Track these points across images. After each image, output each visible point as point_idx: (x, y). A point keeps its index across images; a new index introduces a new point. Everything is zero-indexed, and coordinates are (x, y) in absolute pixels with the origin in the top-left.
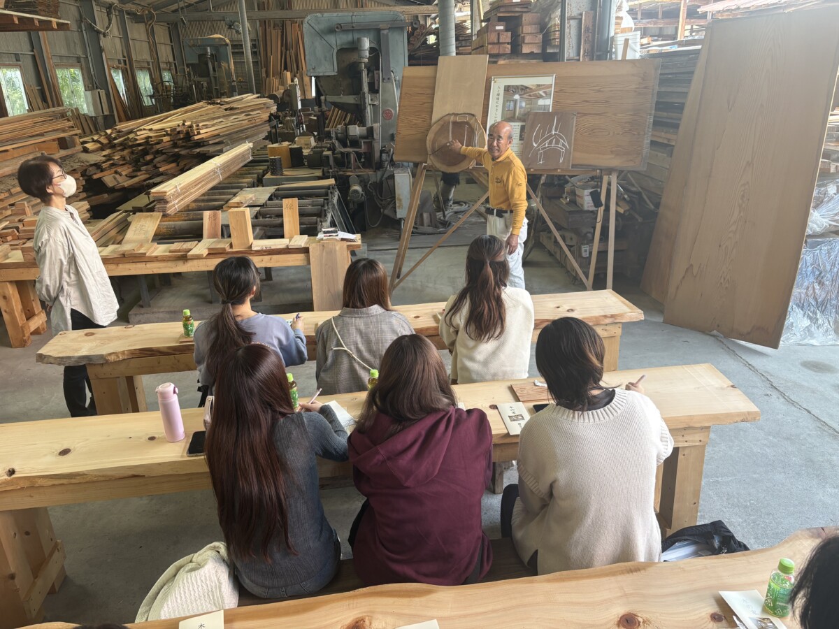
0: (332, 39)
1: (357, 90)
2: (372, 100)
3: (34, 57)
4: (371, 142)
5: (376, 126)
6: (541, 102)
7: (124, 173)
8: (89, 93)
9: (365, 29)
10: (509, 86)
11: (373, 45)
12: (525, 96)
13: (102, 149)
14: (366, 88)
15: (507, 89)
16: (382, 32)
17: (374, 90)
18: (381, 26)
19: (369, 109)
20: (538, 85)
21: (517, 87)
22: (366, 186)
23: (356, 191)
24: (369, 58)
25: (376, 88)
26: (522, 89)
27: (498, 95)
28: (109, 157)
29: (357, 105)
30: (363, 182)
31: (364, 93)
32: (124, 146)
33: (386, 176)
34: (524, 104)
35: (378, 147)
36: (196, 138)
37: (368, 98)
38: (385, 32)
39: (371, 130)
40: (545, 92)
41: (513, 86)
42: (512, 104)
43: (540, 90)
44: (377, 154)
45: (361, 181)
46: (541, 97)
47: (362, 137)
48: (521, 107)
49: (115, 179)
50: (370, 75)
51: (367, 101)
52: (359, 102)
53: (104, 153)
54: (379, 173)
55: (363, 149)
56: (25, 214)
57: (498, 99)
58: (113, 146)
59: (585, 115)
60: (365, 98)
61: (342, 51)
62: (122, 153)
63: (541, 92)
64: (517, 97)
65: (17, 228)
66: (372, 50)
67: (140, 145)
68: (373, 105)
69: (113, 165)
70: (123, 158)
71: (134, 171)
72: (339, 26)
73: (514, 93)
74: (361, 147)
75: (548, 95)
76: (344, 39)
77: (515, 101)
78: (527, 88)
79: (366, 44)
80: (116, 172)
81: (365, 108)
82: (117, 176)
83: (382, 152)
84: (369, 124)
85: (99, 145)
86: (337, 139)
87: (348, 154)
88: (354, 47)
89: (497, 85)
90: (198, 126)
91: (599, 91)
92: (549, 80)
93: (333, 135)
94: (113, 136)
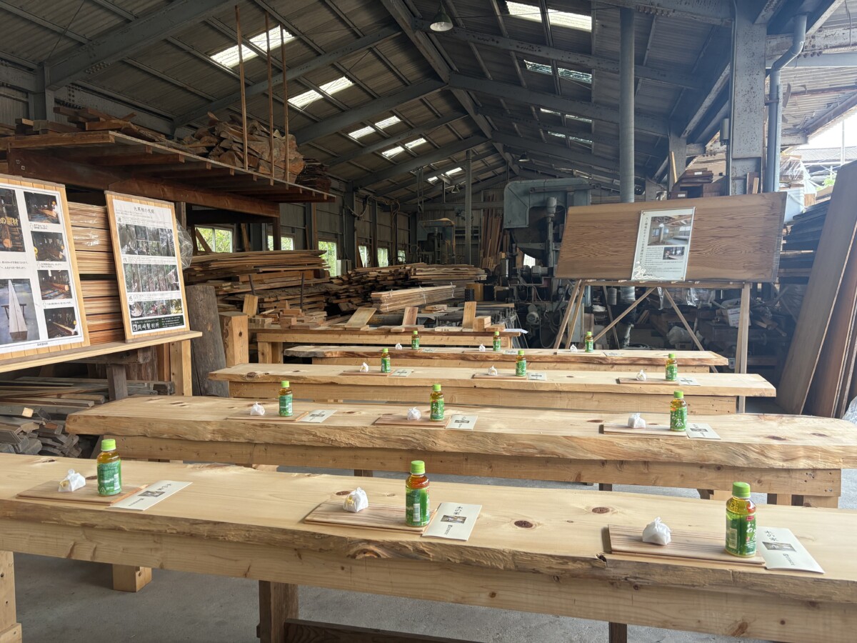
0: (526, 200)
1: (544, 239)
2: (556, 247)
3: (305, 230)
4: (551, 279)
5: (556, 266)
6: (682, 229)
7: (355, 302)
8: (340, 262)
9: (553, 192)
10: (655, 218)
11: (560, 204)
12: (669, 225)
13: (342, 284)
14: (551, 237)
15: (654, 219)
16: (569, 194)
17: (558, 239)
18: (568, 189)
19: (552, 255)
20: (680, 216)
21: (663, 218)
22: (542, 314)
23: (533, 316)
24: (555, 214)
25: (560, 237)
26: (666, 220)
27: (646, 224)
28: (346, 290)
29: (542, 251)
30: (541, 312)
31: (549, 241)
32: (358, 282)
33: (560, 307)
34: (667, 231)
35: (555, 283)
36: (412, 277)
37: (552, 246)
38: (572, 193)
39: (551, 271)
40: (686, 221)
41: (659, 217)
42: (657, 231)
43: (682, 219)
44: (554, 289)
45: (539, 310)
46: (683, 225)
47: (543, 275)
48: (665, 233)
49: (348, 306)
50: (555, 228)
51: (551, 248)
52: (543, 249)
53: (344, 287)
54: (556, 304)
55: (544, 284)
56: (285, 308)
57: (646, 227)
58: (350, 283)
59: (720, 237)
60: (549, 245)
61: (533, 209)
62: (356, 287)
63: (683, 221)
64: (662, 225)
65: (279, 314)
66: (558, 208)
67: (370, 281)
68: (557, 251)
69: (348, 297)
70: (357, 292)
71: (362, 302)
72: (533, 189)
73: (660, 222)
74: (541, 283)
75: (688, 223)
76: (535, 200)
77: (661, 229)
78: (670, 218)
79: (554, 202)
80: (350, 302)
81: (549, 253)
82: (350, 304)
83: (559, 287)
84: (551, 265)
85: (341, 281)
86: (522, 276)
87: (530, 288)
88: (544, 206)
89: (645, 217)
90: (415, 270)
91: (732, 219)
92: (690, 212)
93: (519, 272)
94: (352, 275)
